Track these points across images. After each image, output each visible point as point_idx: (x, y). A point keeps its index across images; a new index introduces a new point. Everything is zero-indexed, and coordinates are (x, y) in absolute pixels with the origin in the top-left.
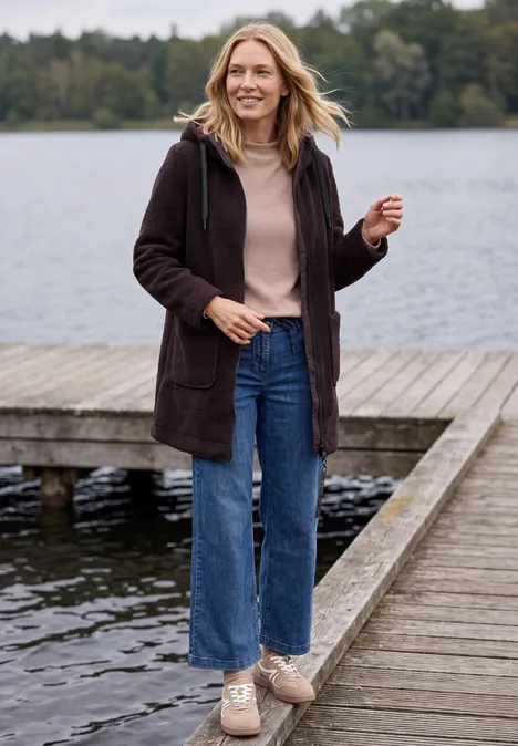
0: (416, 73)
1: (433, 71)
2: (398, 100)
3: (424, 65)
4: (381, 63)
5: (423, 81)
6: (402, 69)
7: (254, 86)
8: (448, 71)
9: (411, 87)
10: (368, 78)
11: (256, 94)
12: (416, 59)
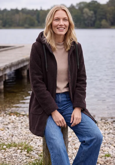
0: (92, 17)
1: (96, 17)
2: (88, 23)
3: (94, 16)
4: (85, 15)
5: (93, 19)
6: (89, 16)
7: (64, 24)
8: (99, 17)
9: (91, 20)
10: (82, 18)
11: (64, 27)
12: (92, 14)
